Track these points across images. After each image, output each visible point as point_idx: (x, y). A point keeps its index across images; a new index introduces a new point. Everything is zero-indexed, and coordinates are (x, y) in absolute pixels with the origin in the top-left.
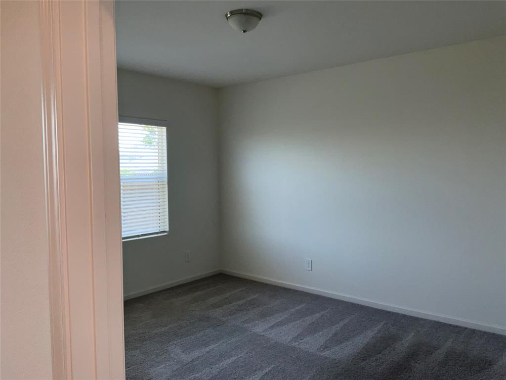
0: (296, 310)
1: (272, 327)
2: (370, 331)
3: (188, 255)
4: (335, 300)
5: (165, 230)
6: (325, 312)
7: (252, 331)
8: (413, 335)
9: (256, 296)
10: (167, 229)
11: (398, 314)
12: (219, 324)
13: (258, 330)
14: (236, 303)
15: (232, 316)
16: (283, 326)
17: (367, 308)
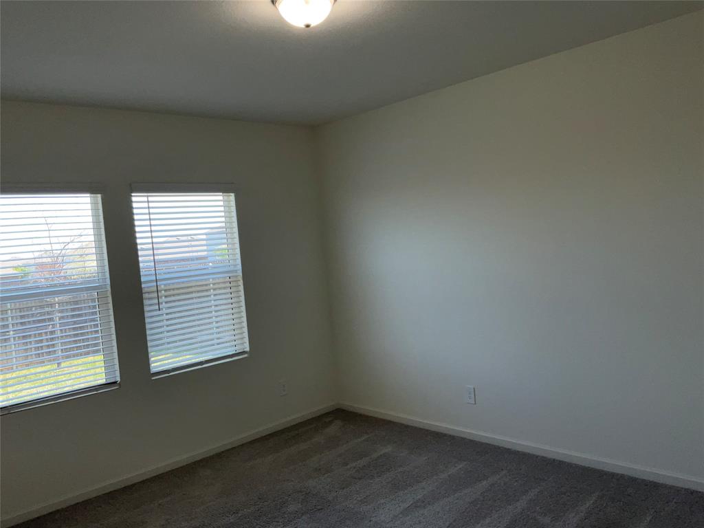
0: (449, 476)
1: (405, 512)
2: (573, 515)
3: (284, 386)
4: (516, 453)
5: (245, 350)
6: (498, 477)
7: (374, 519)
8: (648, 519)
9: (388, 449)
10: (248, 349)
11: (622, 476)
12: (319, 507)
13: (382, 518)
14: (354, 464)
15: (345, 490)
16: (424, 508)
17: (570, 465)
